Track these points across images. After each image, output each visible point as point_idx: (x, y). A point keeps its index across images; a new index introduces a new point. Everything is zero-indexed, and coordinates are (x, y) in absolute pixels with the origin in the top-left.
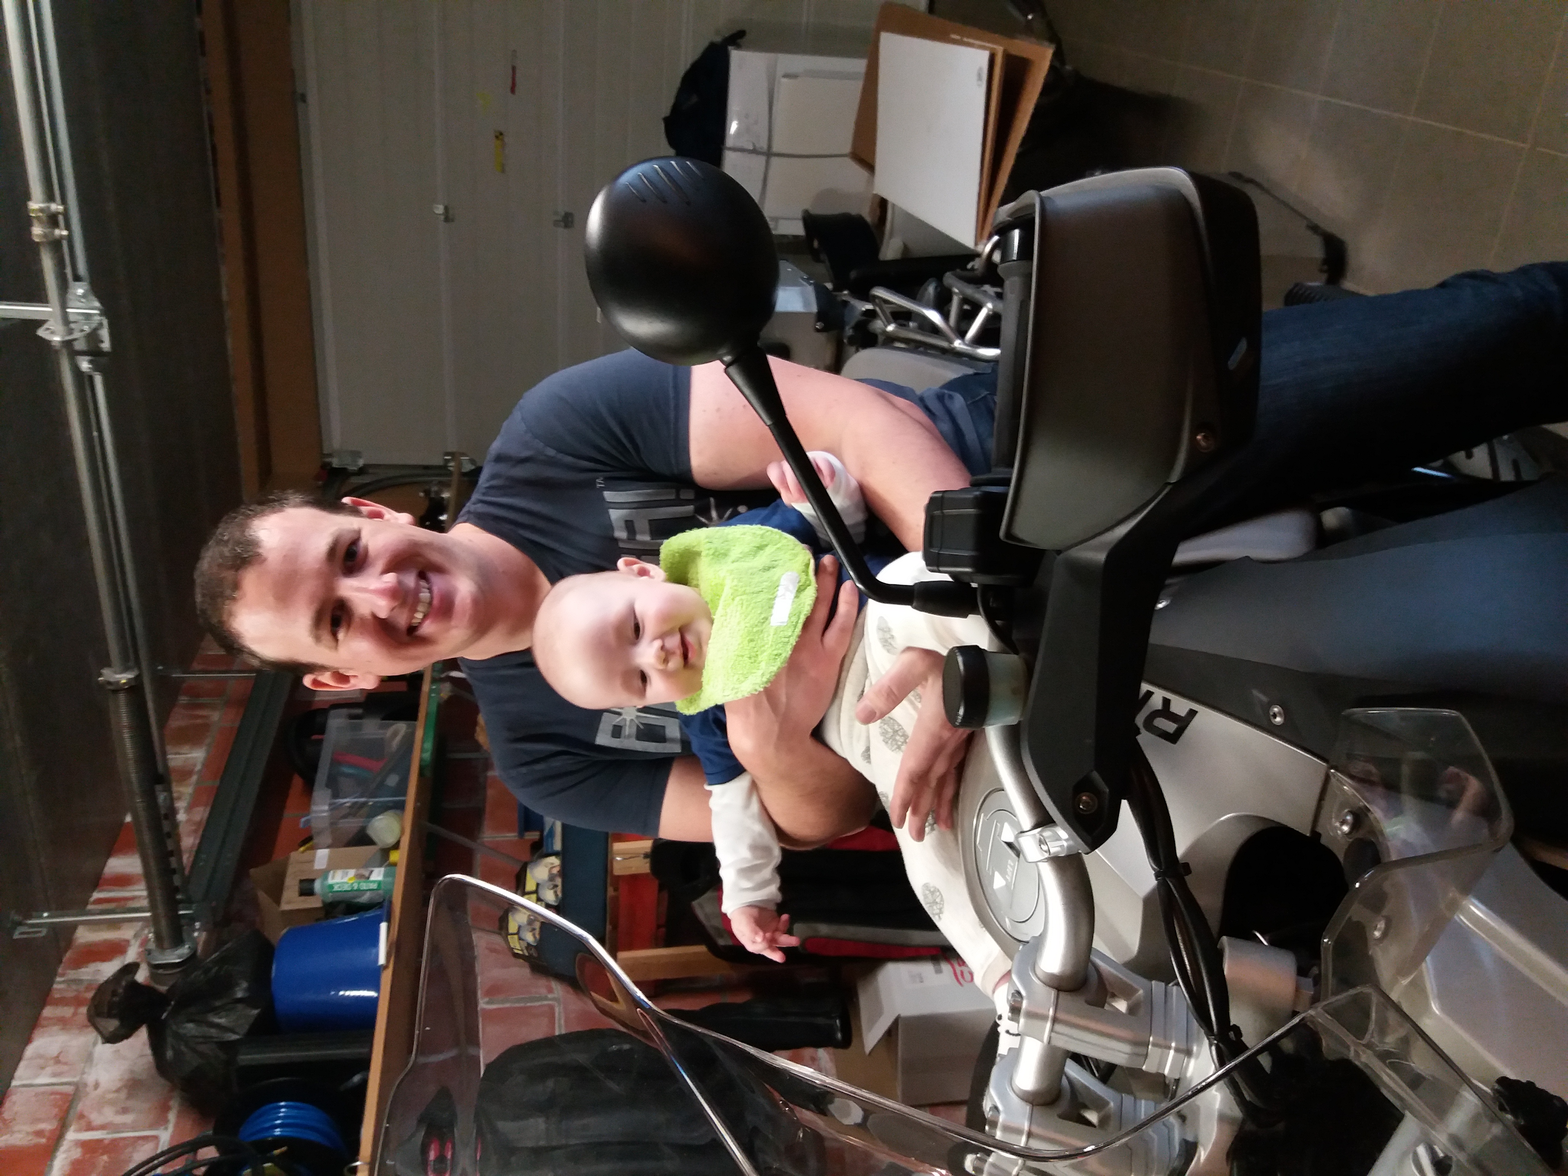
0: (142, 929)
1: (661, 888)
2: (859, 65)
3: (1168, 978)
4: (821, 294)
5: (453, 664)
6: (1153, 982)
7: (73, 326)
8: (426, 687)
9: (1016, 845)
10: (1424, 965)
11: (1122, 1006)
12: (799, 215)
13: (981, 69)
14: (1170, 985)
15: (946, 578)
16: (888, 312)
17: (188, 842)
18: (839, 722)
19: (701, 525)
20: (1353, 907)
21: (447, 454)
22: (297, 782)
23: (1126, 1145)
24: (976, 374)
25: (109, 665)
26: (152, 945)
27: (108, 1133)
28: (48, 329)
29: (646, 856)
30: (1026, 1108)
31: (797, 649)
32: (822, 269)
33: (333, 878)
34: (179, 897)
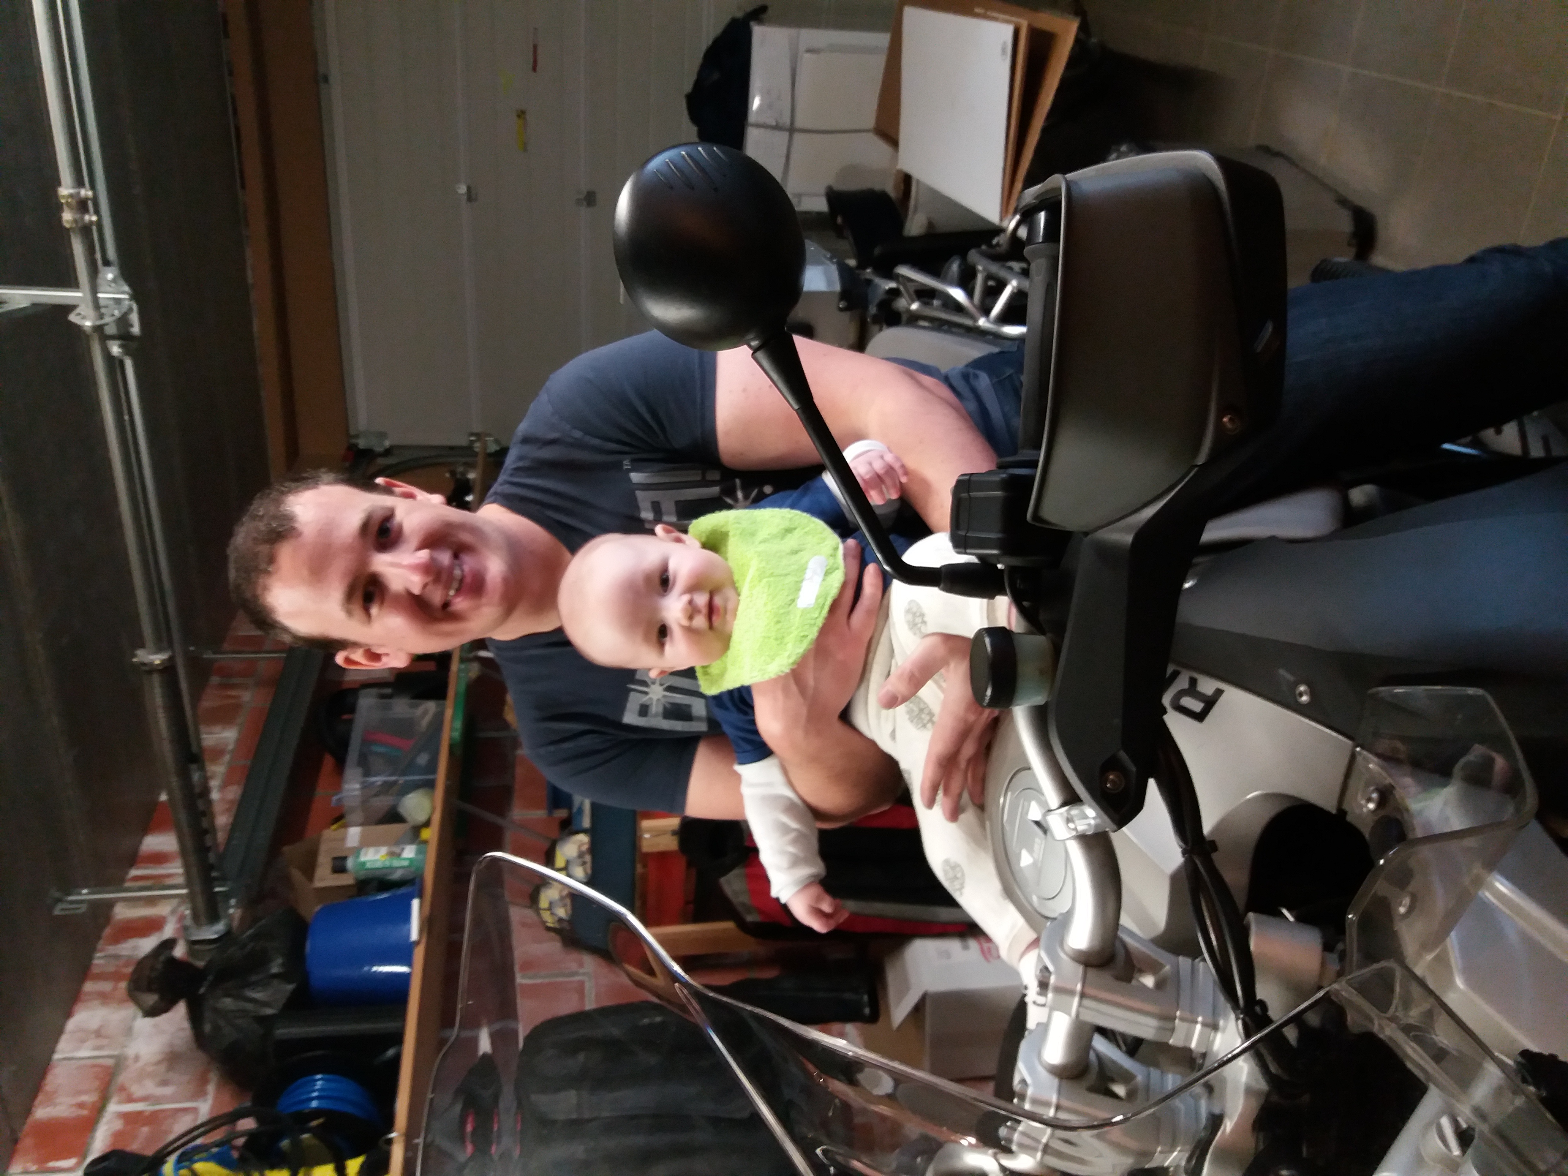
0: (179, 905)
1: (689, 865)
2: (883, 39)
3: (1195, 954)
4: (845, 273)
5: (481, 644)
6: (1181, 958)
7: (103, 310)
8: (455, 666)
9: (1043, 823)
10: (1448, 940)
11: (1149, 981)
12: (822, 190)
13: (1005, 43)
14: (1197, 960)
15: (973, 559)
16: (912, 290)
17: (222, 820)
18: (866, 704)
19: (729, 507)
20: (1379, 882)
21: (472, 434)
22: (328, 761)
23: (1153, 1114)
24: (1001, 353)
25: (142, 646)
26: (188, 922)
27: (149, 1105)
28: (79, 314)
29: (674, 833)
30: (1055, 1082)
31: (824, 631)
32: (845, 245)
33: (366, 854)
34: (214, 874)
